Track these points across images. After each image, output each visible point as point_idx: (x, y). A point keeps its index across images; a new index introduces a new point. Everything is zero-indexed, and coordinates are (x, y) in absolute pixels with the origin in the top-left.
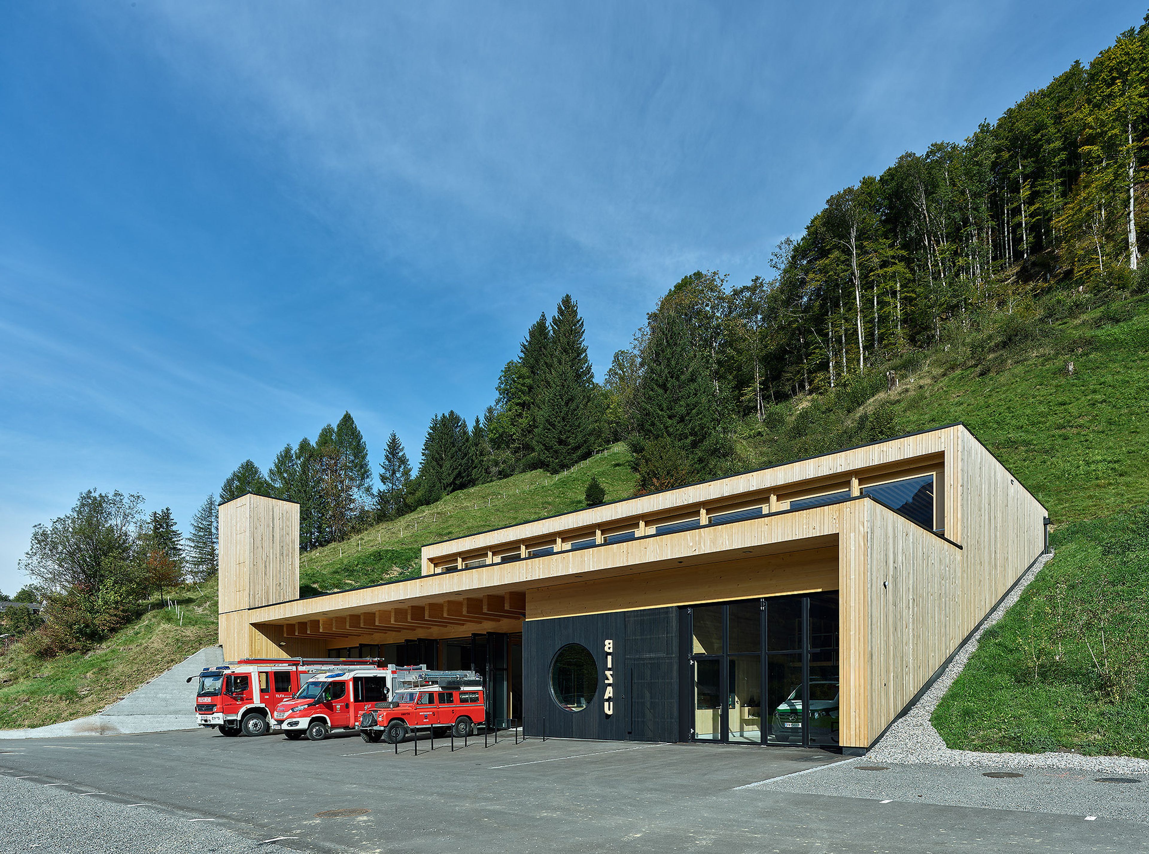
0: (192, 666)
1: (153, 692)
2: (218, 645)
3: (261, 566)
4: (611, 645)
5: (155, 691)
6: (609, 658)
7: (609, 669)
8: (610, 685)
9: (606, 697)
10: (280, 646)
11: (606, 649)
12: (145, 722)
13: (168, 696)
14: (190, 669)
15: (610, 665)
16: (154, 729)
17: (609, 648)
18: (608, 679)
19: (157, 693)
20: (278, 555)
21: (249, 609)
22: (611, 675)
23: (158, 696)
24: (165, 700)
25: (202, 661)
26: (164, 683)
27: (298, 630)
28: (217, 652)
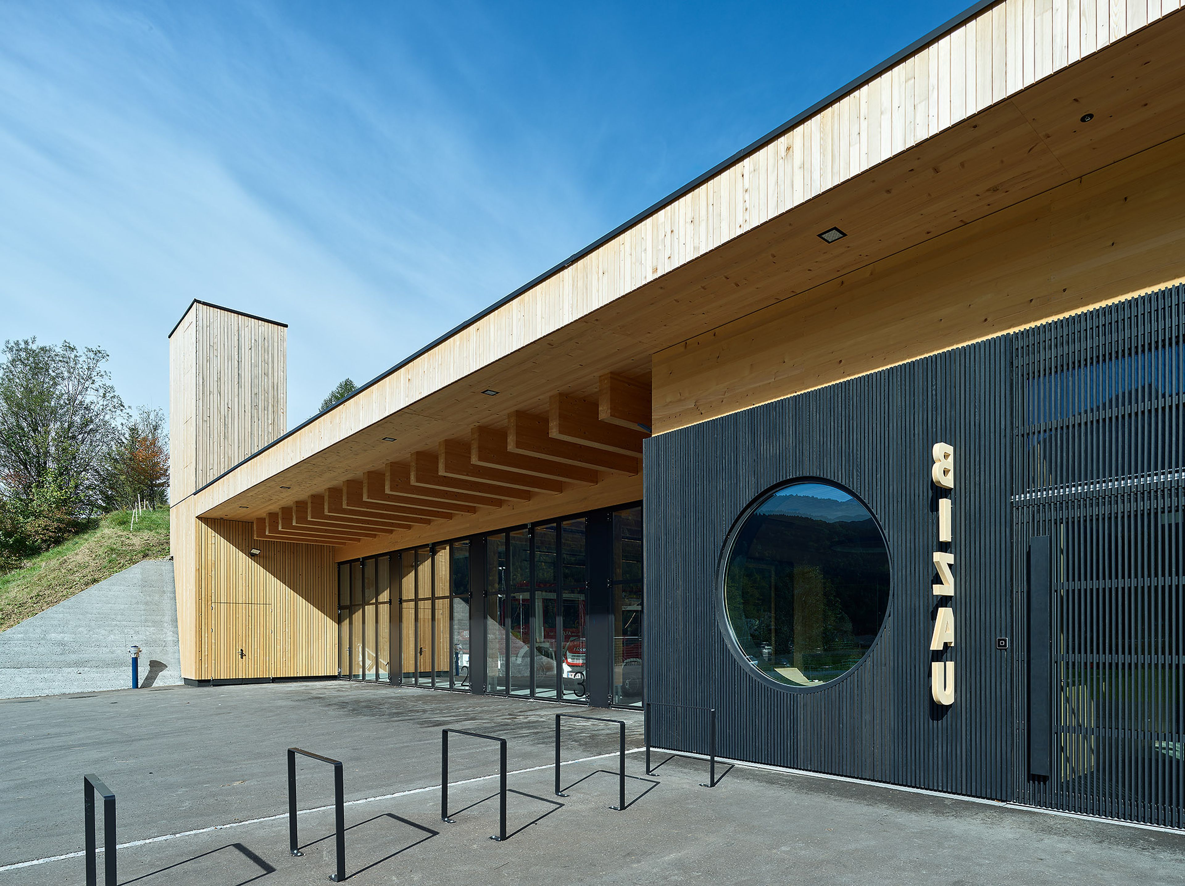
0: (115, 588)
1: (38, 630)
2: (168, 557)
3: (216, 424)
4: (950, 463)
5: (43, 628)
6: (945, 505)
7: (944, 547)
8: (944, 601)
9: (936, 645)
10: (252, 556)
11: (937, 473)
12: (18, 679)
13: (68, 637)
14: (112, 593)
15: (945, 535)
16: (36, 692)
17: (946, 472)
18: (938, 580)
19: (46, 632)
20: (248, 408)
21: (195, 494)
22: (950, 566)
23: (48, 637)
24: (62, 644)
25: (135, 581)
26: (61, 615)
27: (269, 525)
28: (163, 568)
